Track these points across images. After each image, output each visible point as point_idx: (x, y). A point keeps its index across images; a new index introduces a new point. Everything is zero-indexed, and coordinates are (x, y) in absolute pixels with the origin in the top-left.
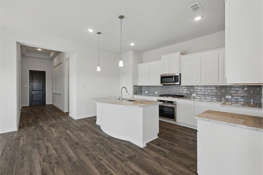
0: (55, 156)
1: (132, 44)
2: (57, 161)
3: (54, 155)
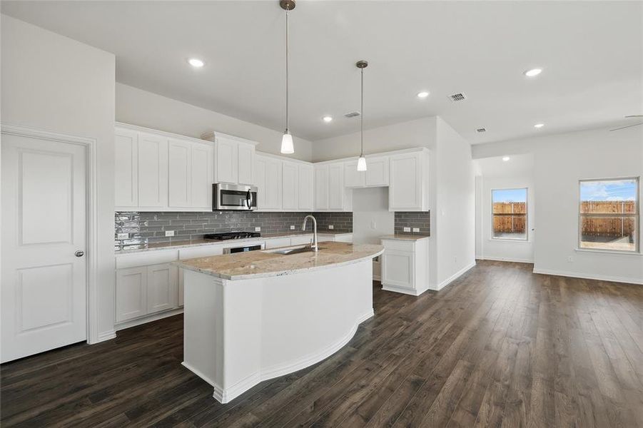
0: (489, 395)
1: (196, 63)
2: (495, 382)
3: (490, 400)
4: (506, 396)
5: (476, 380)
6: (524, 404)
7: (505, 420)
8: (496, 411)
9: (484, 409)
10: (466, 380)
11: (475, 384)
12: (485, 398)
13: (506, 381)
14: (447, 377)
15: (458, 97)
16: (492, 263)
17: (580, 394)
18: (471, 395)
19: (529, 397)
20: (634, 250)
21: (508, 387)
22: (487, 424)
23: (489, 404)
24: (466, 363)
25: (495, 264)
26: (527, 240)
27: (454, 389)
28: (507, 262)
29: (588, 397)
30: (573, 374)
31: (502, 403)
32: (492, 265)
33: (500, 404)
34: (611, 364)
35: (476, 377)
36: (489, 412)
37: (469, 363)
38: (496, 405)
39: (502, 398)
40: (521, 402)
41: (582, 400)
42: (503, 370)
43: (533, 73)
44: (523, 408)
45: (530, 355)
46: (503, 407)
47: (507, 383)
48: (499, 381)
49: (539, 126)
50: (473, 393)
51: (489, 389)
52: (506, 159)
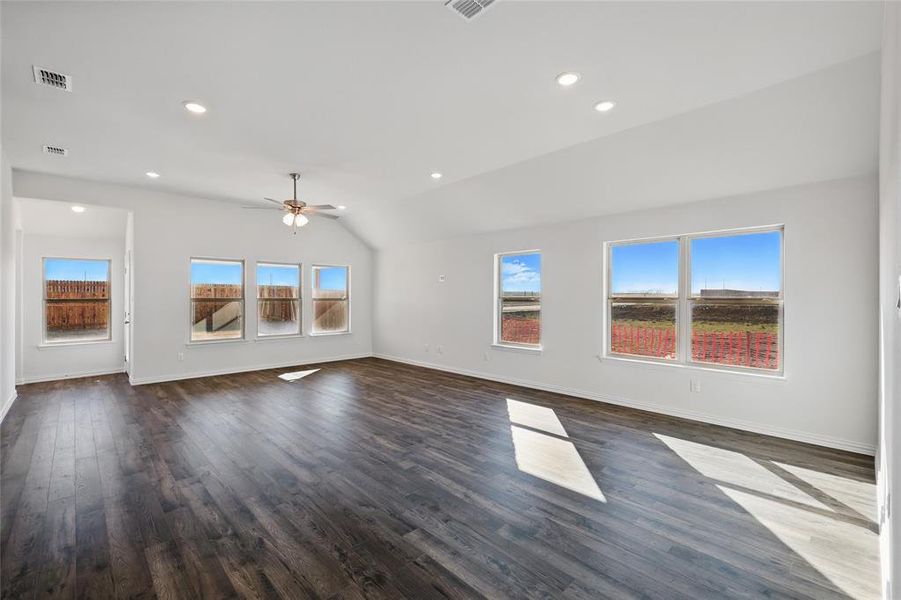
4: (243, 545)
5: (194, 557)
6: (265, 540)
7: (267, 571)
8: (249, 571)
9: (236, 580)
10: (181, 568)
11: (198, 563)
12: (226, 569)
13: (227, 530)
14: (151, 586)
15: (55, 79)
16: (49, 387)
17: (294, 495)
18: (207, 578)
19: (262, 528)
20: (240, 336)
21: (236, 535)
22: (256, 592)
23: (235, 570)
24: (159, 547)
25: (57, 385)
26: (110, 339)
27: (178, 590)
28: (76, 379)
29: (299, 492)
30: (273, 480)
31: (247, 557)
32: (53, 389)
33: (247, 559)
34: (288, 454)
35: (191, 554)
36: (244, 577)
37: (163, 544)
38: (243, 563)
39: (241, 551)
40: (261, 541)
41: (300, 499)
42: (212, 521)
43: (196, 108)
44: (269, 544)
45: (222, 485)
46: (253, 561)
47: (230, 532)
48: (220, 537)
49: (153, 175)
50: (206, 575)
51: (219, 554)
52: (78, 209)
